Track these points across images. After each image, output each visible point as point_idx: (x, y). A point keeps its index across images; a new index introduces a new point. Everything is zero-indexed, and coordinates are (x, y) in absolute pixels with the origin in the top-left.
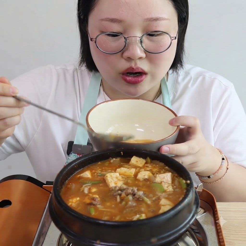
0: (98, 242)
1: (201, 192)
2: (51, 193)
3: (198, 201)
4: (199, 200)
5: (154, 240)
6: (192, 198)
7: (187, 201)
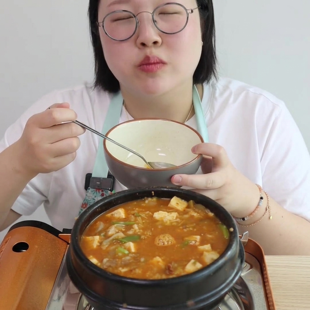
0: (125, 305)
1: (246, 242)
2: (68, 244)
3: (243, 254)
4: (245, 253)
5: (190, 303)
6: (236, 250)
7: (229, 253)
